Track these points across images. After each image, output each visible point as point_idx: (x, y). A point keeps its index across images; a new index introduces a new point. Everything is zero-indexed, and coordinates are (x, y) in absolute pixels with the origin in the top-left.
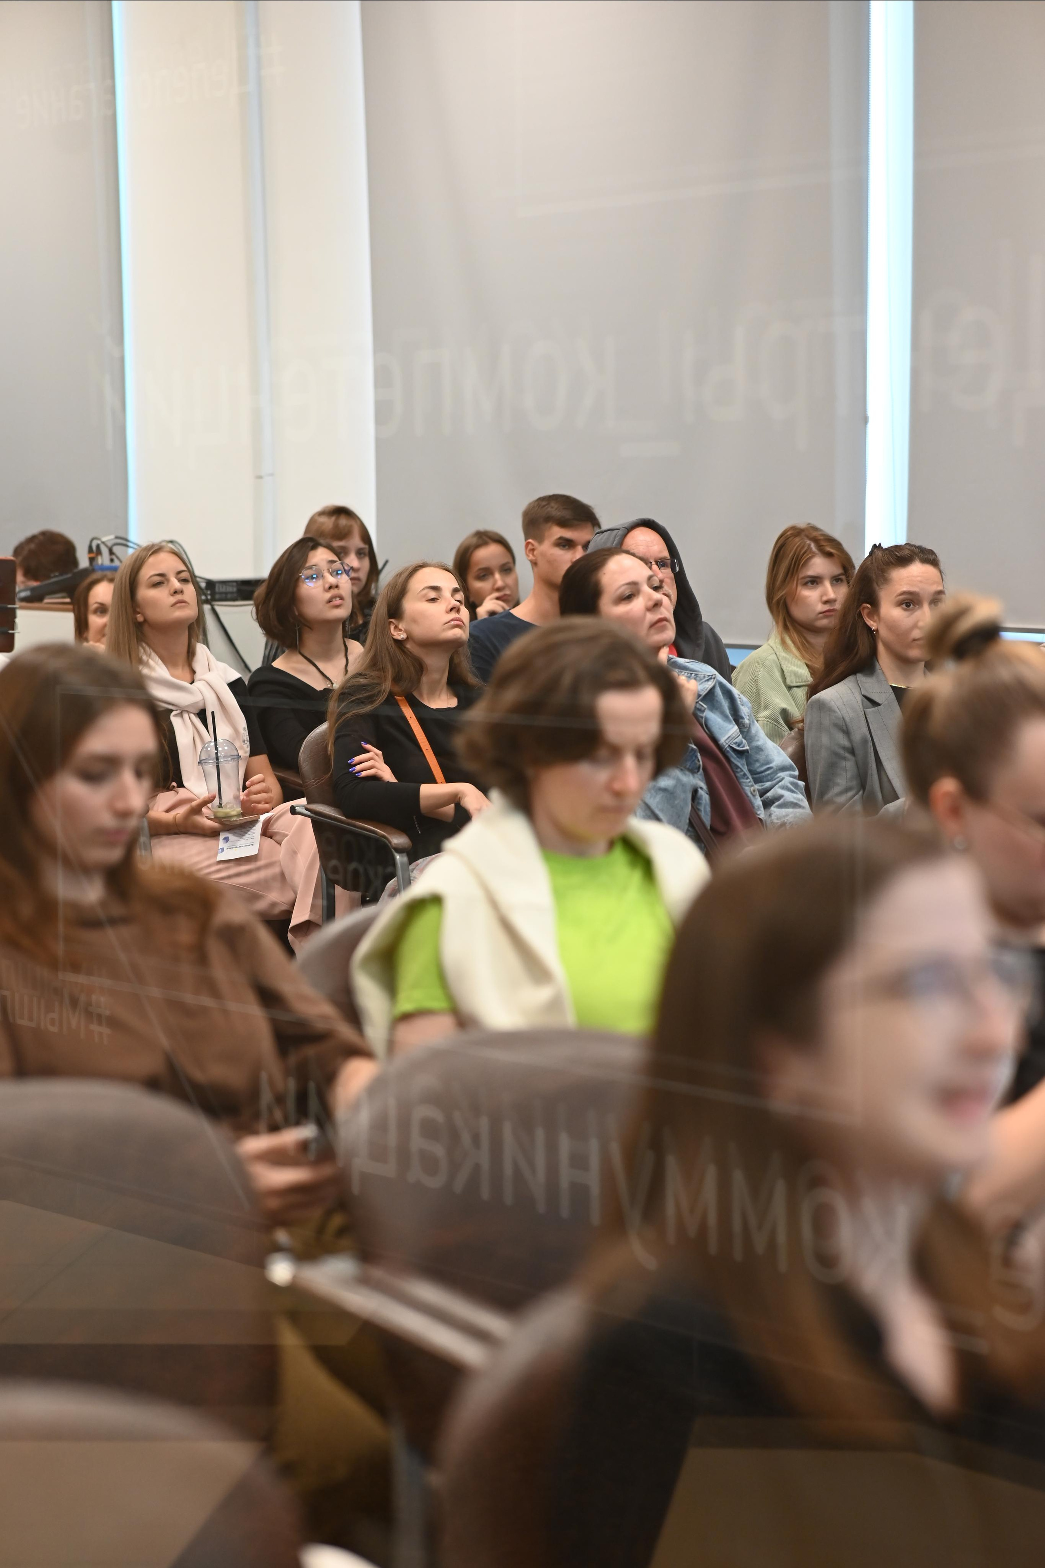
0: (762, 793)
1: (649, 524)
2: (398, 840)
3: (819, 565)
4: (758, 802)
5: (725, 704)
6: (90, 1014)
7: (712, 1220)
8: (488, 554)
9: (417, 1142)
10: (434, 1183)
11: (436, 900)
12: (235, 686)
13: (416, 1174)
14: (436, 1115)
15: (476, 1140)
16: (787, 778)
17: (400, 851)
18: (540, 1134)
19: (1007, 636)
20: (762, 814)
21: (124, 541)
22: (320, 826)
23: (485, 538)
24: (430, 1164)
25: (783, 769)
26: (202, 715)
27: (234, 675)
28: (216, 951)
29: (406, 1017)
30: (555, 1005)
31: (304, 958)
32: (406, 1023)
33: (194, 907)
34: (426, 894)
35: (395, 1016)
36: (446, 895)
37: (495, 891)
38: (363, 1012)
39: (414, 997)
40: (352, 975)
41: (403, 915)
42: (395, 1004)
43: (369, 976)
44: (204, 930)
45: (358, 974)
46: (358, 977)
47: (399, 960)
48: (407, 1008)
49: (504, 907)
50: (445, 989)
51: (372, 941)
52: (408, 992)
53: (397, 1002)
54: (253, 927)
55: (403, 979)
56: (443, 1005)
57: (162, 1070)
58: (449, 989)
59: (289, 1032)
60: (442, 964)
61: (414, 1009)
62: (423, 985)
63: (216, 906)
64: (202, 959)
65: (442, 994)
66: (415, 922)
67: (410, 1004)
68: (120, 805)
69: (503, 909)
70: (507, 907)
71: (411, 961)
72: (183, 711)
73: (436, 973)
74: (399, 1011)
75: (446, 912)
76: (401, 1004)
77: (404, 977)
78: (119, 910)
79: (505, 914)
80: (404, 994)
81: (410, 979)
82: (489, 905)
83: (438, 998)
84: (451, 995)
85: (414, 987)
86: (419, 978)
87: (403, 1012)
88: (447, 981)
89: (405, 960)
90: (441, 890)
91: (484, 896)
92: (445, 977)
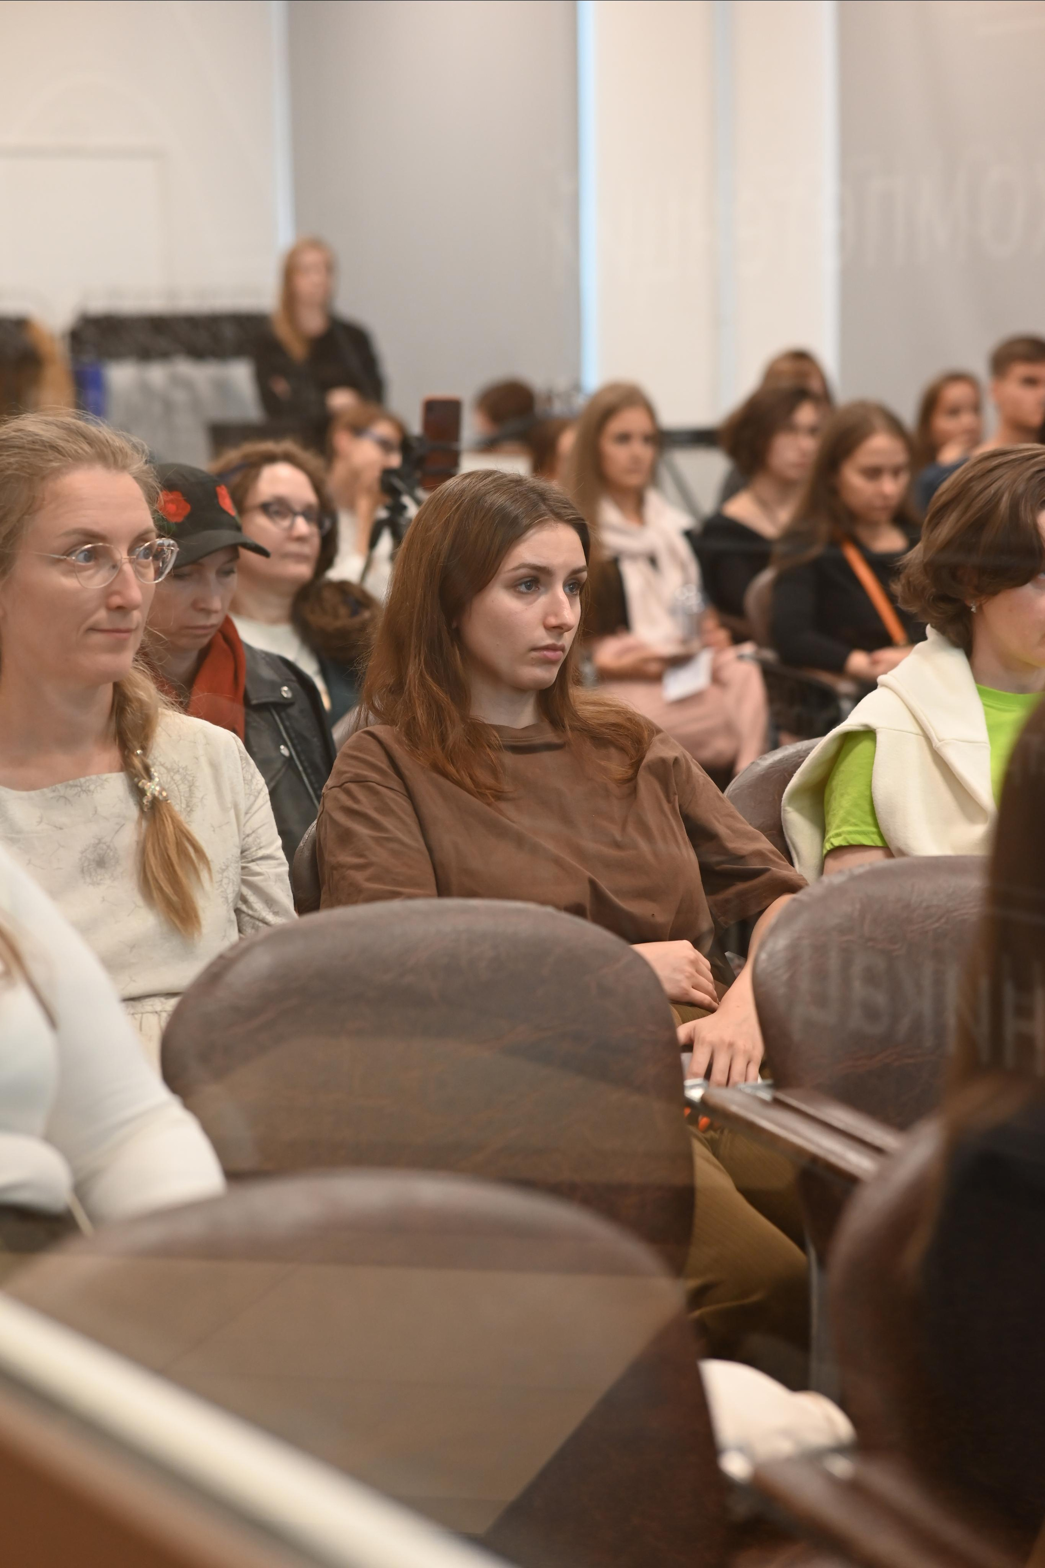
8: (956, 393)
9: (859, 989)
11: (868, 733)
12: (688, 534)
13: (857, 1021)
17: (848, 696)
21: (577, 387)
22: (768, 673)
23: (956, 377)
24: (871, 1013)
26: (653, 561)
27: (685, 521)
28: (647, 785)
29: (837, 851)
31: (734, 790)
32: (836, 858)
33: (628, 743)
34: (858, 726)
35: (825, 852)
36: (878, 728)
37: (928, 724)
38: (795, 848)
39: (844, 832)
40: (784, 810)
41: (833, 748)
42: (825, 840)
43: (800, 811)
44: (636, 765)
45: (789, 809)
46: (789, 812)
47: (831, 795)
48: (837, 842)
49: (936, 741)
50: (876, 824)
51: (802, 774)
52: (839, 827)
53: (827, 837)
54: (687, 761)
55: (834, 815)
56: (873, 841)
57: (586, 899)
58: (880, 825)
59: (718, 868)
60: (874, 798)
61: (844, 843)
62: (854, 820)
63: (650, 743)
64: (634, 792)
65: (874, 829)
66: (847, 755)
67: (840, 838)
68: (553, 621)
69: (936, 743)
70: (940, 741)
71: (842, 795)
72: (634, 556)
73: (867, 808)
74: (828, 847)
75: (877, 745)
76: (831, 837)
77: (835, 812)
78: (550, 736)
79: (938, 748)
80: (835, 829)
81: (841, 813)
82: (922, 739)
83: (869, 833)
84: (882, 831)
85: (845, 821)
86: (849, 813)
87: (832, 847)
88: (879, 816)
89: (837, 794)
90: (873, 723)
91: (917, 730)
92: (876, 812)
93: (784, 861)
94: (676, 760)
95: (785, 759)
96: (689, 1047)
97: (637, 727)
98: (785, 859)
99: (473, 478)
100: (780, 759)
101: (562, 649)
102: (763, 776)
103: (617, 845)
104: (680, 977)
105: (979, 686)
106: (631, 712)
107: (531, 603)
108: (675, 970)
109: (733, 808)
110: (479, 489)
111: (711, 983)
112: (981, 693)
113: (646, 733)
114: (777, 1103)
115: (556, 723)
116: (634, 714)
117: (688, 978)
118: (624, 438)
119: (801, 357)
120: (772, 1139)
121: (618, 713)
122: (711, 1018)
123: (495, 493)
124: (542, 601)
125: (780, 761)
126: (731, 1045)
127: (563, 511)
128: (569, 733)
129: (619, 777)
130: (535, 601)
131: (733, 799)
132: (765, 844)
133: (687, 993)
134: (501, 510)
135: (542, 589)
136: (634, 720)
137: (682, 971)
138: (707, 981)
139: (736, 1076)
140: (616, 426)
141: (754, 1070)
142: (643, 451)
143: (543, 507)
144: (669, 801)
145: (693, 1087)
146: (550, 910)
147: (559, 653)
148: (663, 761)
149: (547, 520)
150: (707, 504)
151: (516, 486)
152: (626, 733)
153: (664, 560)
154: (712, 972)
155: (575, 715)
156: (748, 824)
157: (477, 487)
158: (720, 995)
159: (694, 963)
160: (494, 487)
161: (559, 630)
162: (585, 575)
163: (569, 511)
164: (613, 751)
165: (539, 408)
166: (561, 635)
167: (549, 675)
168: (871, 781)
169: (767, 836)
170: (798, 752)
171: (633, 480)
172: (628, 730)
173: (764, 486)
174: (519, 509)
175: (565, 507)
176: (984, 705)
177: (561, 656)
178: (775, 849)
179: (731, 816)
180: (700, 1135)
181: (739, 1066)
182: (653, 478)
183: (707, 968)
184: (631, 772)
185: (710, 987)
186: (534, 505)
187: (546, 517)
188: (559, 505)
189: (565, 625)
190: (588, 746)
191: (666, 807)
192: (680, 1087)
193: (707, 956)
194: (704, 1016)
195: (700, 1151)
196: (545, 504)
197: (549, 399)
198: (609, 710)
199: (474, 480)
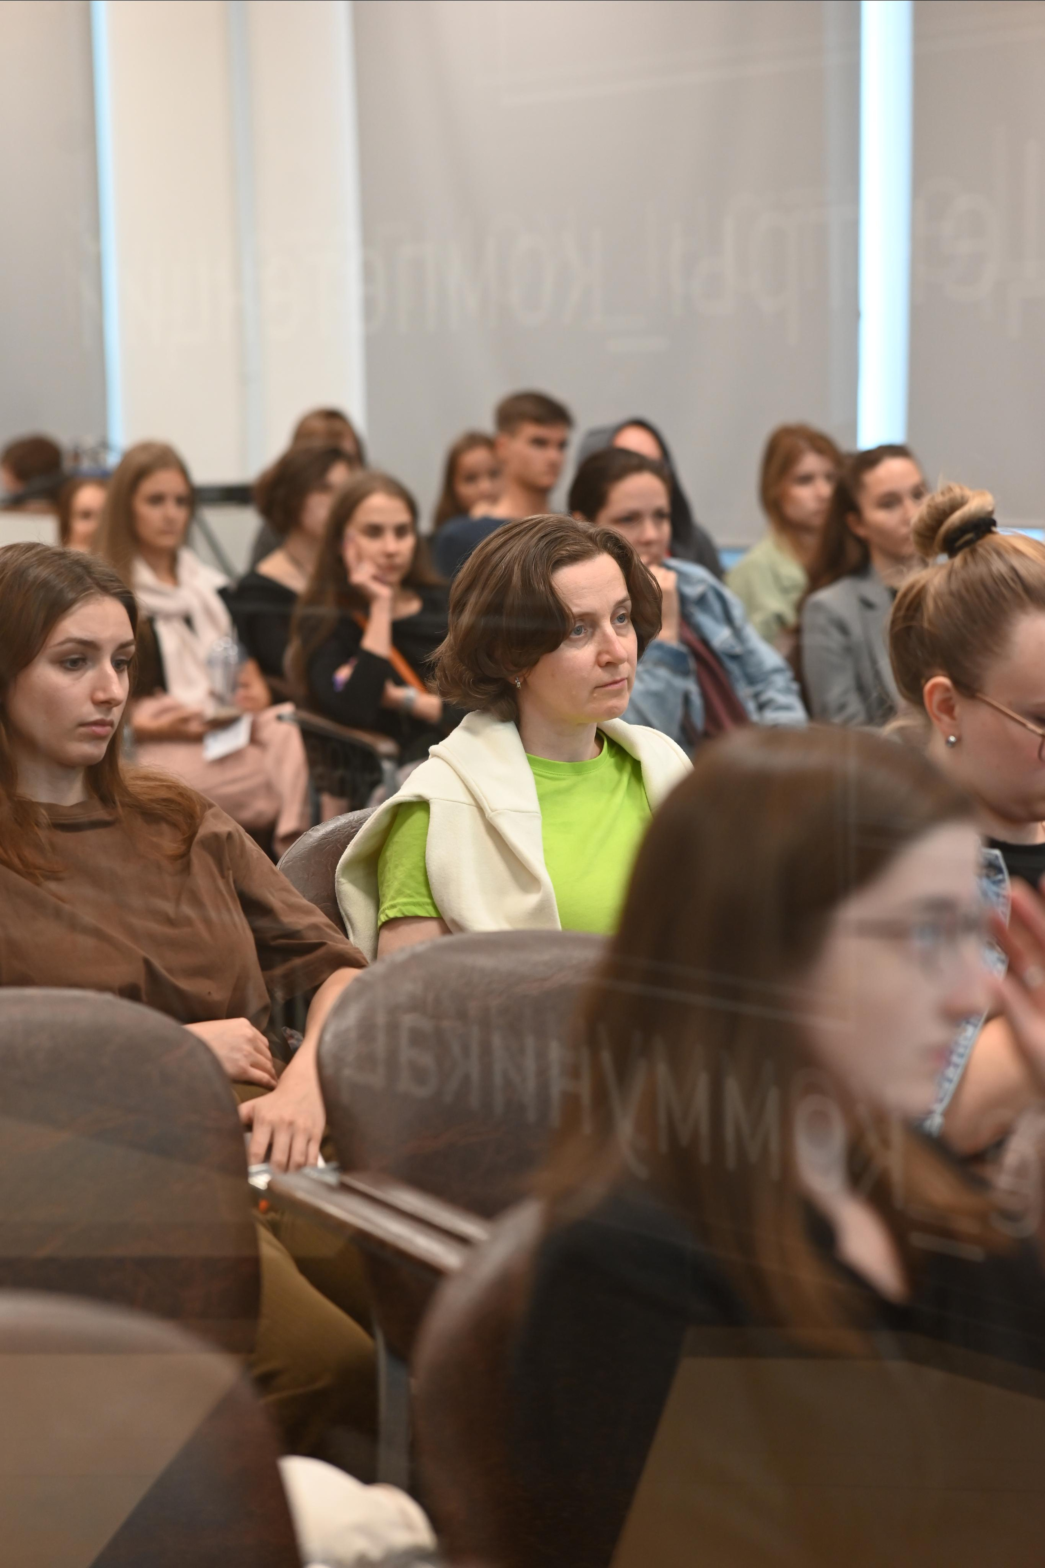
0: (756, 696)
1: (640, 424)
2: (386, 746)
3: (811, 462)
4: (751, 706)
5: (717, 607)
6: (74, 925)
7: (704, 1129)
8: (475, 457)
9: (406, 1053)
10: (422, 1092)
11: (423, 804)
12: (223, 593)
13: (405, 1084)
14: (426, 1025)
15: (466, 1050)
16: (782, 680)
17: (389, 757)
18: (530, 1042)
19: (1003, 533)
20: (755, 717)
21: (104, 445)
22: (308, 735)
23: (474, 440)
24: (419, 1075)
25: (777, 671)
26: (188, 621)
27: (220, 580)
28: (200, 860)
29: (391, 923)
30: (542, 909)
31: (287, 862)
32: (390, 929)
33: (179, 818)
34: (409, 797)
35: (380, 923)
36: (432, 799)
37: (481, 795)
38: (349, 919)
39: (399, 904)
40: (338, 882)
41: (386, 820)
42: (380, 912)
43: (353, 882)
44: (189, 841)
45: (342, 880)
46: (344, 884)
47: (385, 866)
48: (392, 914)
49: (489, 811)
50: (430, 896)
51: (356, 845)
52: (393, 898)
53: (381, 909)
54: (240, 835)
55: (388, 886)
56: (428, 912)
57: (141, 979)
58: (434, 896)
59: (273, 943)
60: (427, 869)
61: (399, 915)
62: (408, 892)
63: (202, 818)
64: (187, 868)
65: (428, 900)
66: (401, 825)
67: (395, 910)
68: (101, 696)
69: (489, 813)
70: (492, 811)
71: (396, 867)
72: (168, 617)
73: (421, 878)
74: (383, 918)
75: (431, 815)
76: (386, 909)
77: (390, 883)
78: (100, 814)
79: (491, 818)
80: (390, 900)
81: (396, 885)
82: (475, 809)
83: (424, 904)
84: (436, 903)
85: (399, 893)
86: (403, 884)
87: (387, 919)
88: (432, 887)
89: (390, 865)
90: (427, 793)
91: (470, 800)
92: (430, 883)
93: (339, 933)
94: (230, 835)
95: (337, 830)
96: (249, 1126)
97: (190, 802)
98: (339, 930)
99: (15, 551)
100: (333, 830)
101: (111, 724)
102: (316, 847)
103: (170, 922)
104: (237, 1056)
105: (528, 754)
106: (182, 787)
107: (78, 679)
108: (233, 1049)
109: (287, 882)
110: (21, 563)
111: (270, 1060)
112: (531, 762)
113: (198, 808)
114: (345, 1188)
115: (106, 800)
116: (185, 789)
117: (246, 1056)
118: (157, 499)
119: (333, 416)
120: (339, 1226)
121: (169, 787)
122: (269, 1097)
123: (39, 566)
124: (89, 676)
125: (332, 832)
126: (291, 1124)
127: (109, 584)
128: (120, 809)
129: (171, 853)
130: (83, 675)
131: (286, 871)
132: (320, 918)
133: (245, 1072)
134: (45, 585)
135: (89, 663)
136: (186, 795)
137: (240, 1050)
138: (266, 1059)
139: (297, 1157)
140: (150, 486)
141: (314, 1148)
142: (176, 513)
143: (89, 580)
144: (223, 876)
145: (258, 1173)
146: (108, 997)
147: (108, 728)
148: (216, 836)
149: (92, 594)
150: (241, 564)
151: (60, 559)
152: (177, 808)
153: (200, 620)
154: (270, 1049)
155: (125, 791)
156: (302, 896)
157: (20, 561)
158: (278, 1073)
159: (252, 1041)
160: (37, 560)
161: (107, 705)
162: (133, 648)
163: (116, 584)
164: (165, 827)
165: (67, 465)
166: (109, 710)
167: (98, 750)
168: (425, 852)
169: (321, 909)
170: (350, 822)
171: (167, 541)
172: (180, 804)
173: (297, 544)
174: (64, 582)
175: (112, 581)
176: (534, 774)
177: (108, 730)
178: (330, 922)
179: (286, 890)
180: (261, 1216)
181: (299, 1144)
182: (186, 539)
183: (265, 1045)
184: (183, 848)
185: (269, 1065)
186: (79, 579)
187: (92, 591)
188: (105, 578)
189: (114, 700)
190: (139, 823)
191: (221, 883)
192: (243, 1173)
193: (264, 1033)
194: (262, 1094)
195: (265, 1235)
196: (90, 577)
197: (77, 456)
198: (159, 785)
199: (16, 553)
